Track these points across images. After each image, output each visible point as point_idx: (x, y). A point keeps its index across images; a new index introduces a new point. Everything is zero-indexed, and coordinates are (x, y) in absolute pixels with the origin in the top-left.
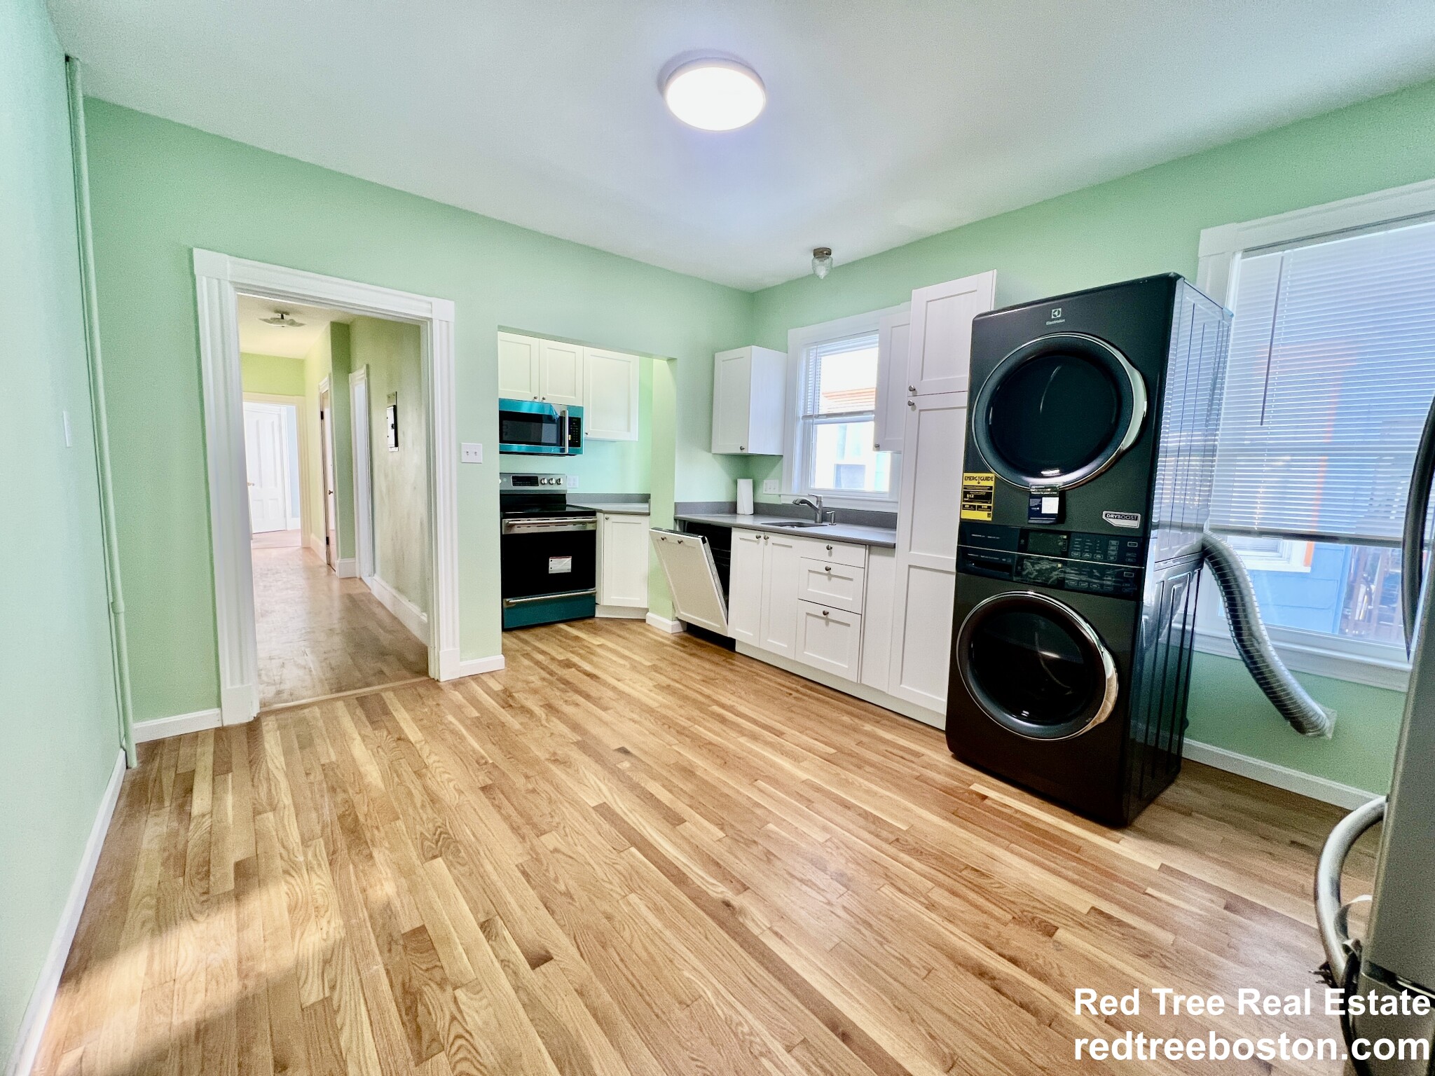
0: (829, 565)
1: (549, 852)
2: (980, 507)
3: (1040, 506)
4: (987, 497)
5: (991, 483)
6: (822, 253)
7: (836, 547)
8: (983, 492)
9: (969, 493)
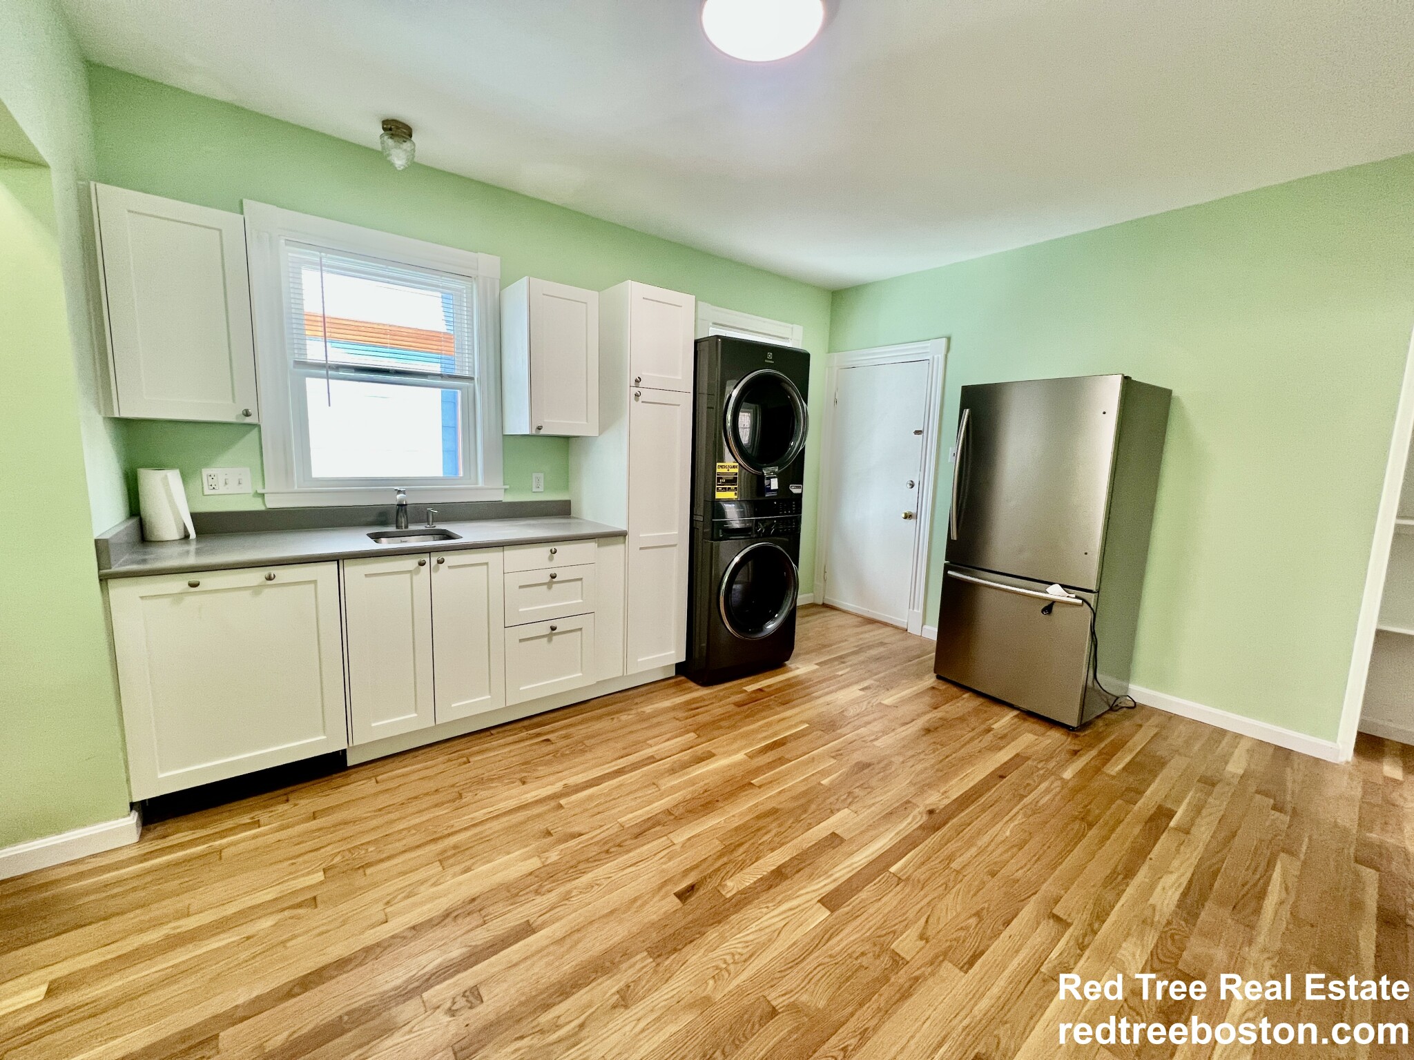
0: (552, 571)
1: (928, 945)
2: (729, 488)
3: (770, 485)
4: (733, 481)
5: (736, 470)
6: (397, 129)
7: (561, 548)
8: (731, 477)
9: (721, 478)
